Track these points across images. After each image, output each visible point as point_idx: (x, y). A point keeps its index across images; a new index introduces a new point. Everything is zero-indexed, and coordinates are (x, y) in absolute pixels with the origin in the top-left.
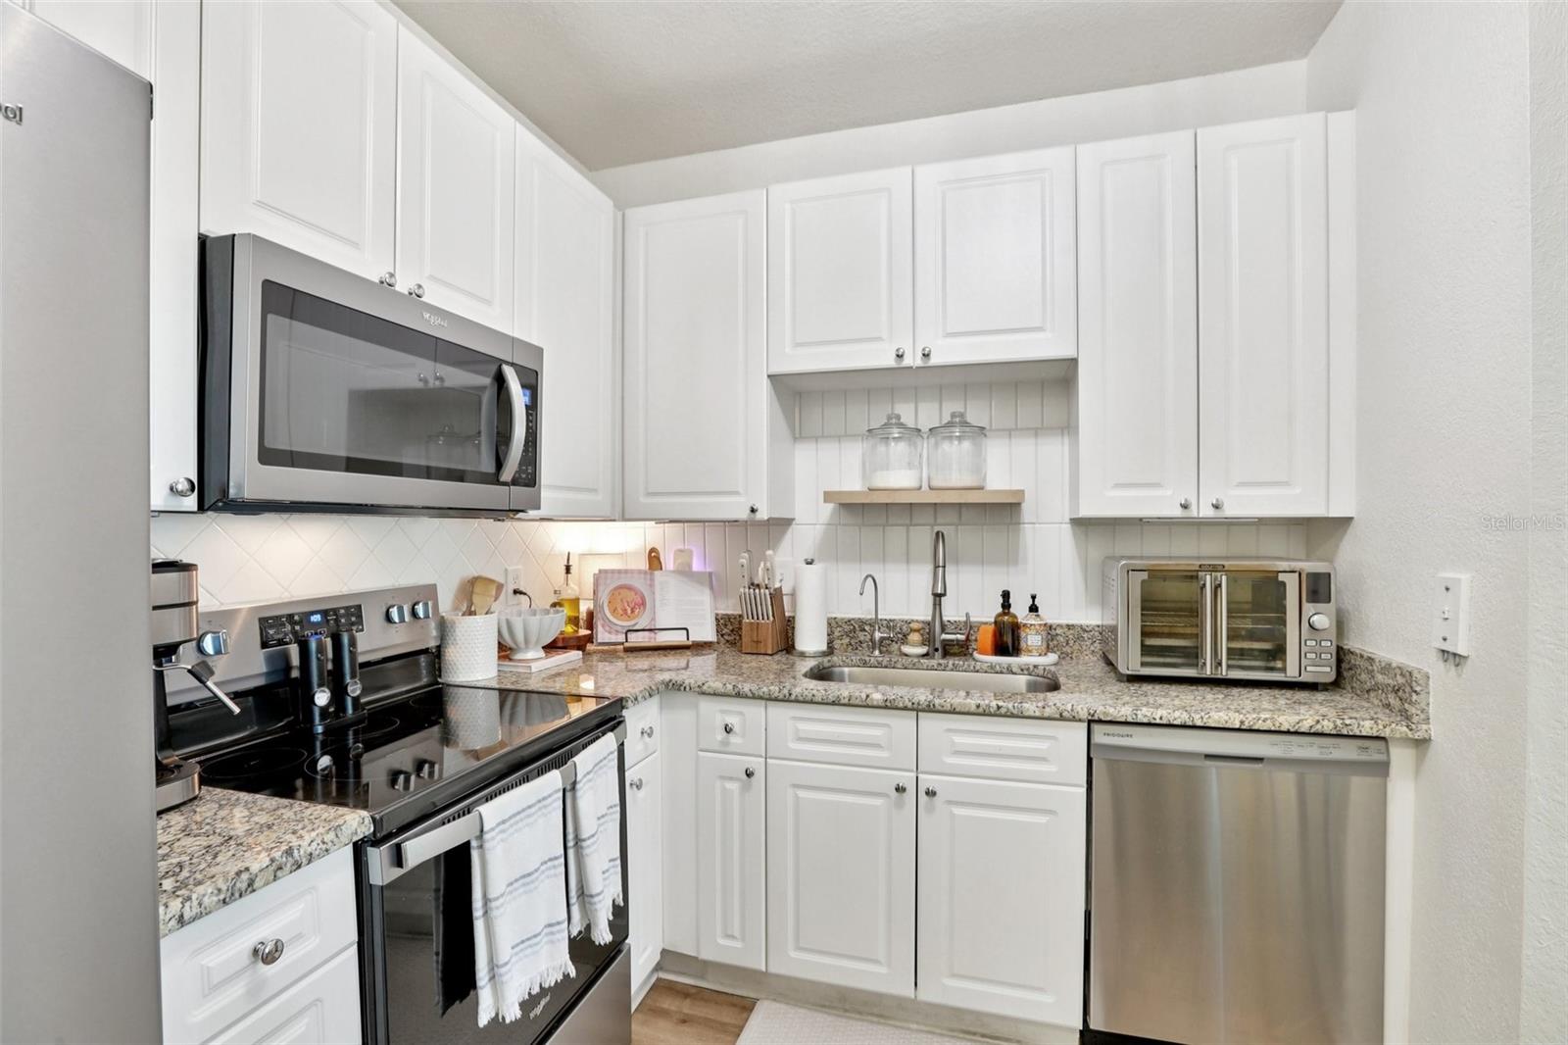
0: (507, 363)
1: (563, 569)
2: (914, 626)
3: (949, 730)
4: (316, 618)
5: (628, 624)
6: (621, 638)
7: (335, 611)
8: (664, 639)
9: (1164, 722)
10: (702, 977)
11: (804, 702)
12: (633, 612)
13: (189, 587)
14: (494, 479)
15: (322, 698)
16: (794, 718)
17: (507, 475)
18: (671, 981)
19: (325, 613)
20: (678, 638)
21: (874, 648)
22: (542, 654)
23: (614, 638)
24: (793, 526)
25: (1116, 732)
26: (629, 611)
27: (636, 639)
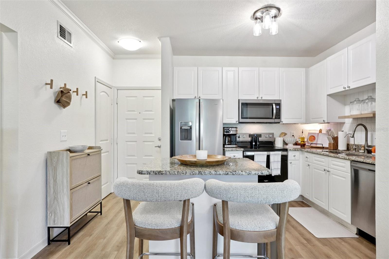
0: (273, 103)
1: (302, 132)
2: (362, 146)
3: (332, 160)
4: (255, 135)
5: (311, 142)
6: (310, 145)
7: (258, 135)
8: (318, 146)
9: (359, 161)
10: (308, 203)
11: (314, 153)
12: (313, 140)
13: (237, 129)
14: (272, 118)
15: (254, 144)
16: (314, 156)
17: (274, 117)
18: (303, 202)
19: (256, 135)
20: (321, 146)
21: (354, 150)
22: (293, 145)
23: (308, 145)
24: (345, 124)
25: (355, 163)
26: (312, 140)
27: (312, 145)
